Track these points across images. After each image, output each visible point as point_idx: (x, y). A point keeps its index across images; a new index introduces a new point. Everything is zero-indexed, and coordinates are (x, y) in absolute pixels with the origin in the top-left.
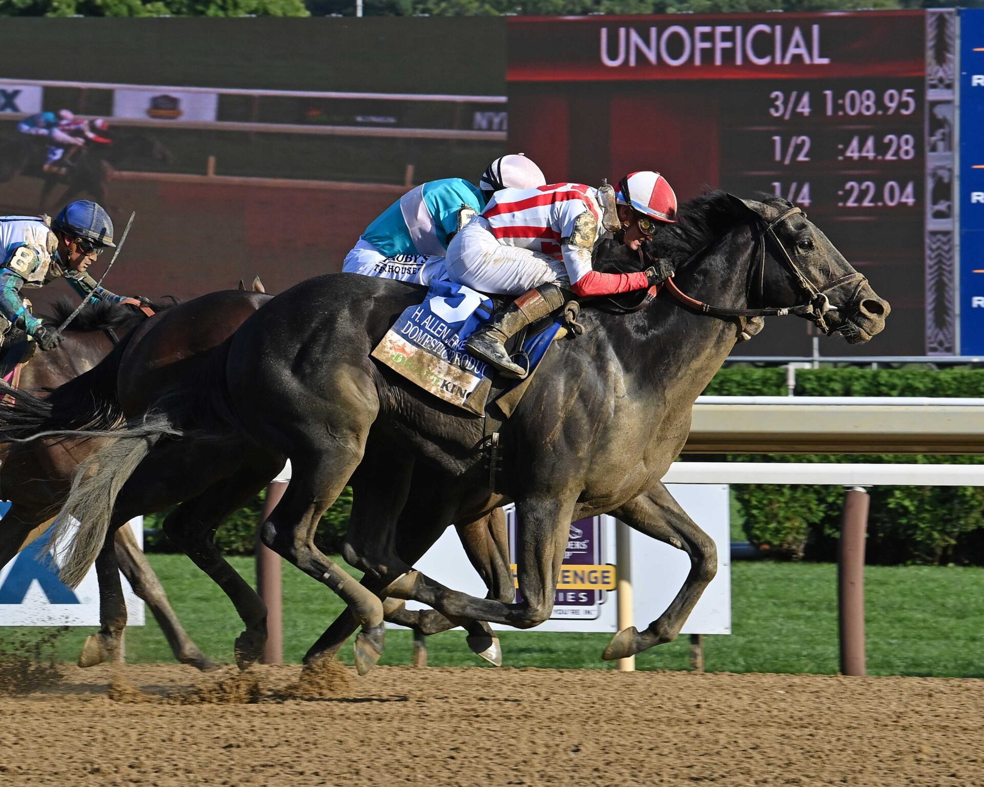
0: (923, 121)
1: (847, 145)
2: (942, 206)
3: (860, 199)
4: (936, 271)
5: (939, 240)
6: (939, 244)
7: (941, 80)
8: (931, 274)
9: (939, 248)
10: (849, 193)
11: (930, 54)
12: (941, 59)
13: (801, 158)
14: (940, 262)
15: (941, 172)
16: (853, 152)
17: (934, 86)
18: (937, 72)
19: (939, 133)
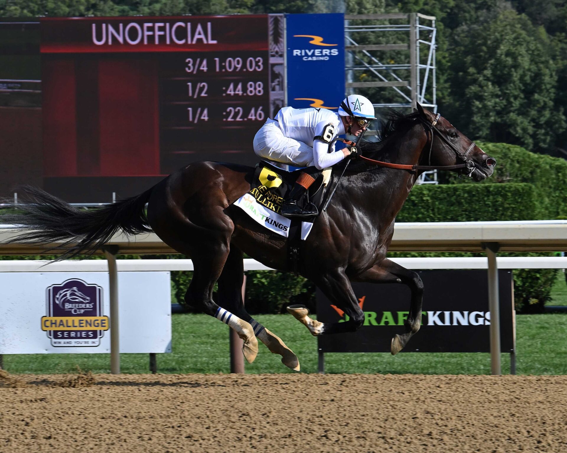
0: (267, 75)
1: (228, 87)
3: (235, 117)
7: (277, 52)
10: (229, 113)
11: (271, 38)
12: (277, 41)
13: (203, 95)
15: (277, 102)
16: (231, 91)
17: (273, 56)
18: (275, 48)
19: (276, 82)
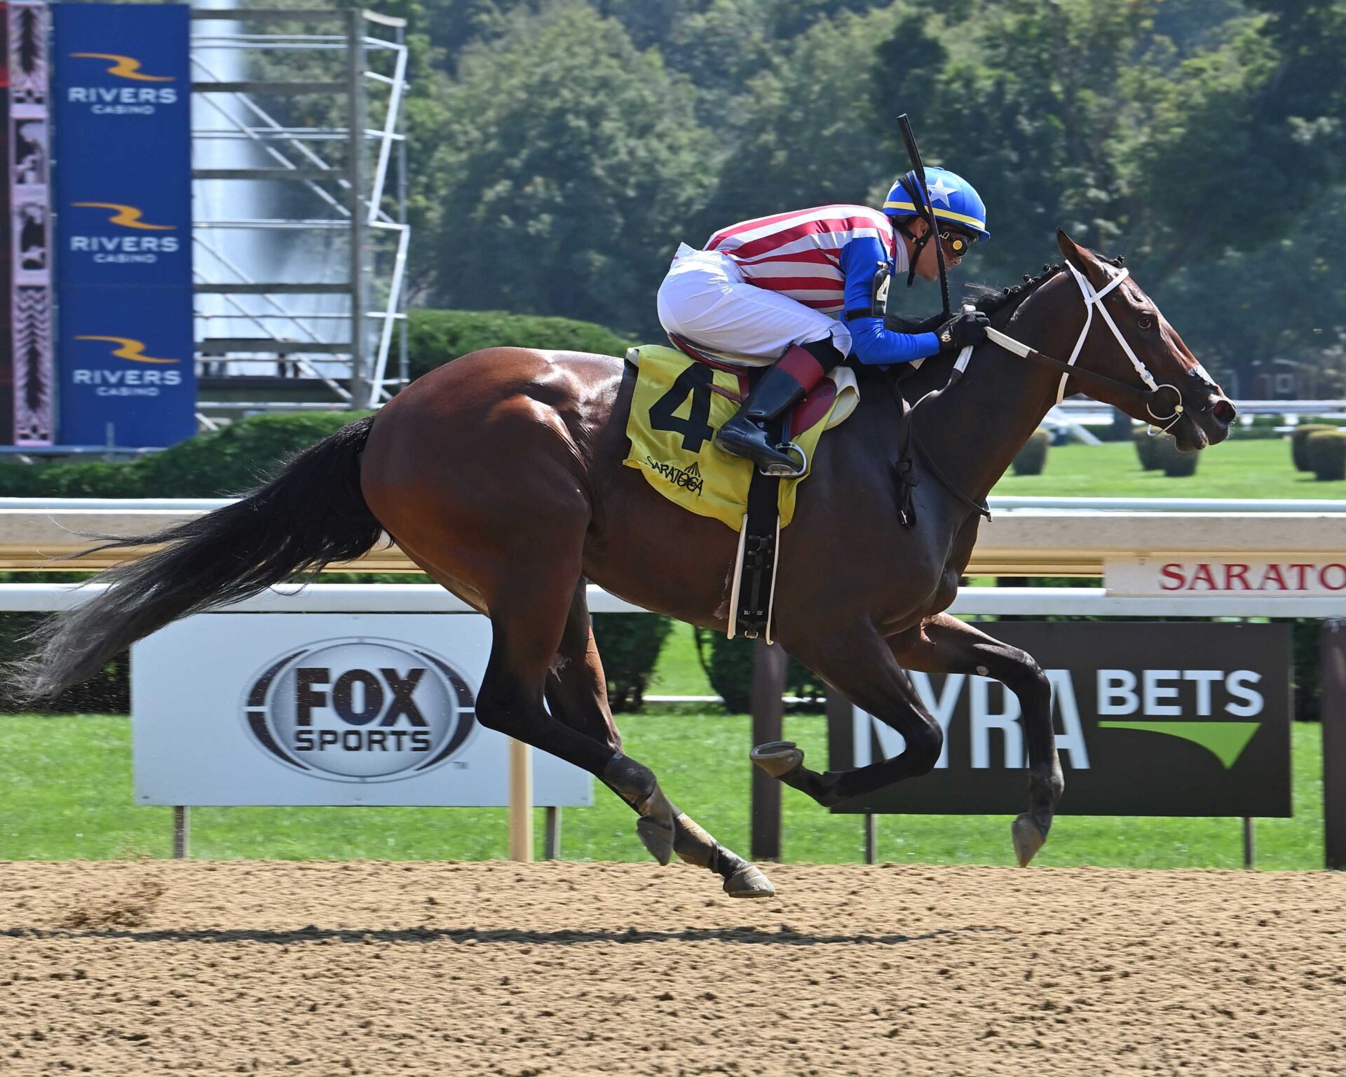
2: (34, 254)
4: (26, 337)
5: (30, 297)
6: (30, 302)
7: (29, 93)
8: (21, 340)
9: (30, 307)
11: (14, 58)
12: (28, 66)
14: (32, 326)
15: (32, 211)
17: (20, 100)
18: (23, 82)
19: (28, 161)
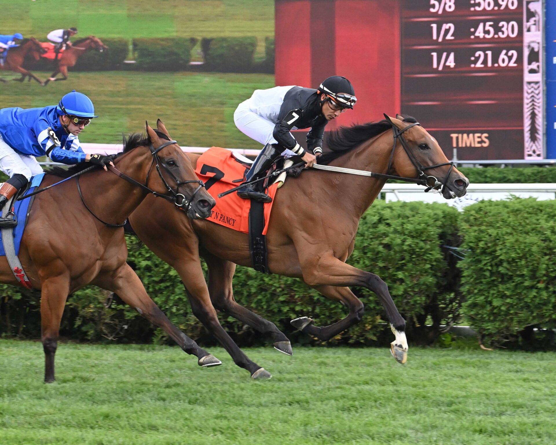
0: (522, 14)
1: (476, 28)
2: (534, 66)
3: (485, 62)
4: (531, 106)
5: (532, 87)
6: (532, 89)
8: (528, 108)
9: (532, 92)
10: (478, 59)
13: (449, 37)
14: (533, 101)
15: (533, 45)
16: (480, 33)
19: (532, 20)
